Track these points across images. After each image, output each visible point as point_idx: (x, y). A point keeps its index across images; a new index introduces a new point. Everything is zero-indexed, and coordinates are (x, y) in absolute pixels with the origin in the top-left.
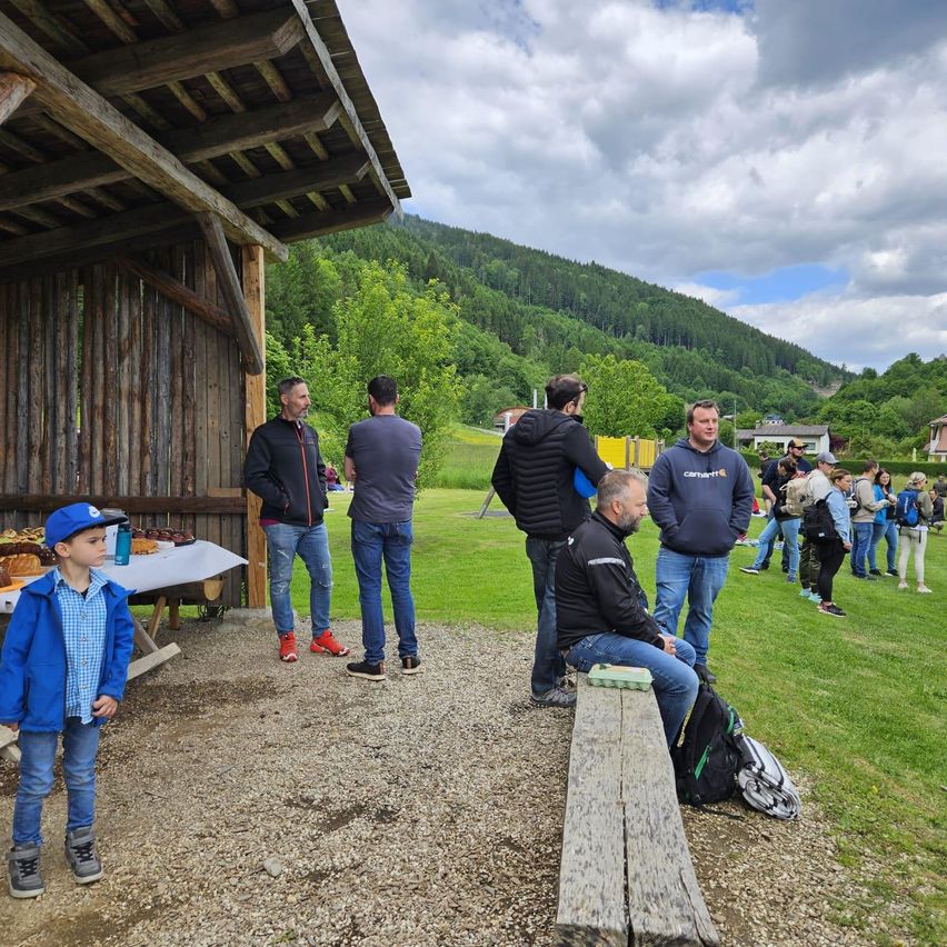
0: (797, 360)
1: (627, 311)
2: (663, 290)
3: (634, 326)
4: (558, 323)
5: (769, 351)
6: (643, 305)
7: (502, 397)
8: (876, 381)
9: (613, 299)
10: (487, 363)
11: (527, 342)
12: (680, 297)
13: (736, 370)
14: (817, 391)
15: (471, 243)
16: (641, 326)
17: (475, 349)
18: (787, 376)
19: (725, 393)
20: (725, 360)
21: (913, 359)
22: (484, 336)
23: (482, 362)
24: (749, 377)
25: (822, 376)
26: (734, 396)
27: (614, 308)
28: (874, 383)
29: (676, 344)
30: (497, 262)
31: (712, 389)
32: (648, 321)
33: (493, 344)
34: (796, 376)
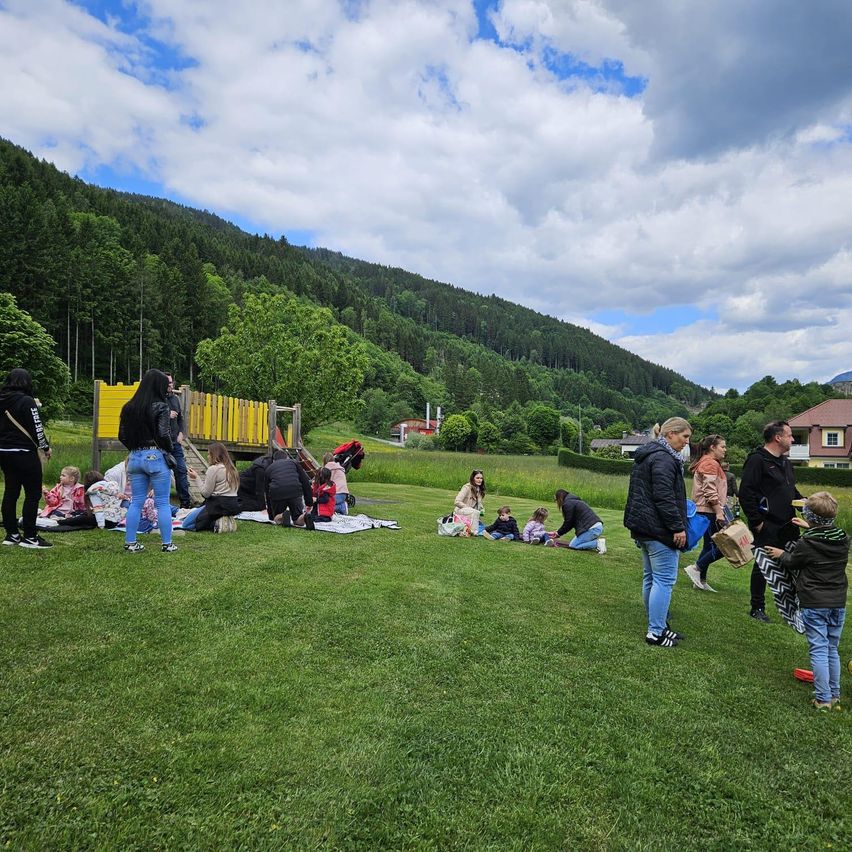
0: (671, 382)
1: (522, 337)
2: (555, 320)
3: (529, 351)
4: (460, 347)
5: (646, 373)
6: (536, 333)
7: (399, 410)
8: (738, 400)
9: (511, 327)
10: (388, 379)
11: (430, 363)
12: (569, 327)
13: (618, 390)
14: (688, 409)
15: (385, 276)
16: (534, 351)
17: (376, 366)
18: (663, 396)
19: (607, 410)
20: (608, 382)
21: (769, 380)
22: (386, 355)
23: (383, 379)
24: (630, 396)
25: (694, 397)
26: (615, 412)
27: (511, 334)
28: (736, 401)
29: (565, 367)
30: (407, 293)
31: (597, 407)
32: (540, 347)
33: (394, 362)
34: (670, 396)
